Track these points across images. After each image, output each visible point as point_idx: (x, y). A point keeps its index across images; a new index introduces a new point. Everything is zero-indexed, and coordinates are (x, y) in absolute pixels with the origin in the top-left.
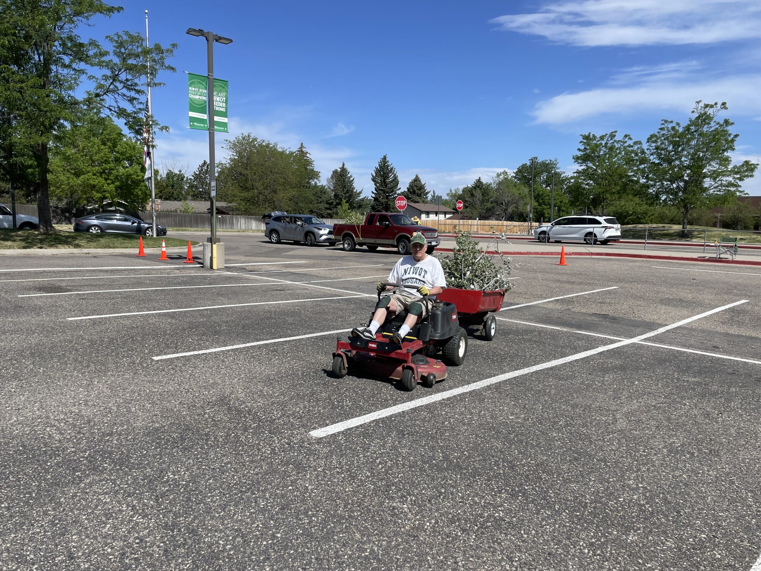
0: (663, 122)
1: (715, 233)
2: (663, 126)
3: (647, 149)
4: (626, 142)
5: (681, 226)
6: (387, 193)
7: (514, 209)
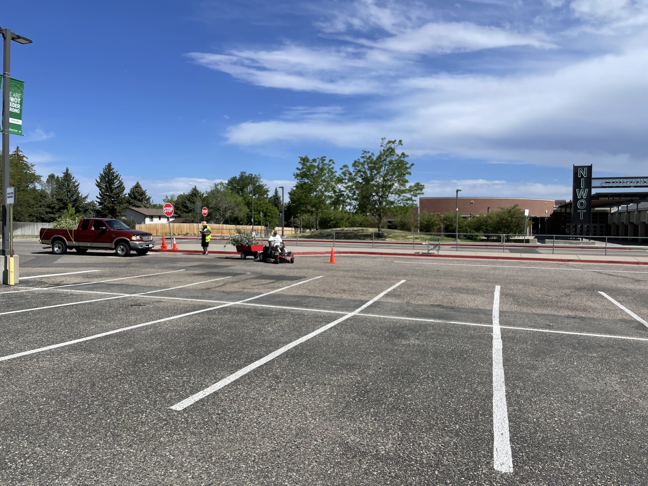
0: (363, 152)
1: (397, 234)
2: (363, 155)
3: (354, 171)
4: (331, 165)
5: (377, 229)
6: (113, 198)
7: (231, 214)
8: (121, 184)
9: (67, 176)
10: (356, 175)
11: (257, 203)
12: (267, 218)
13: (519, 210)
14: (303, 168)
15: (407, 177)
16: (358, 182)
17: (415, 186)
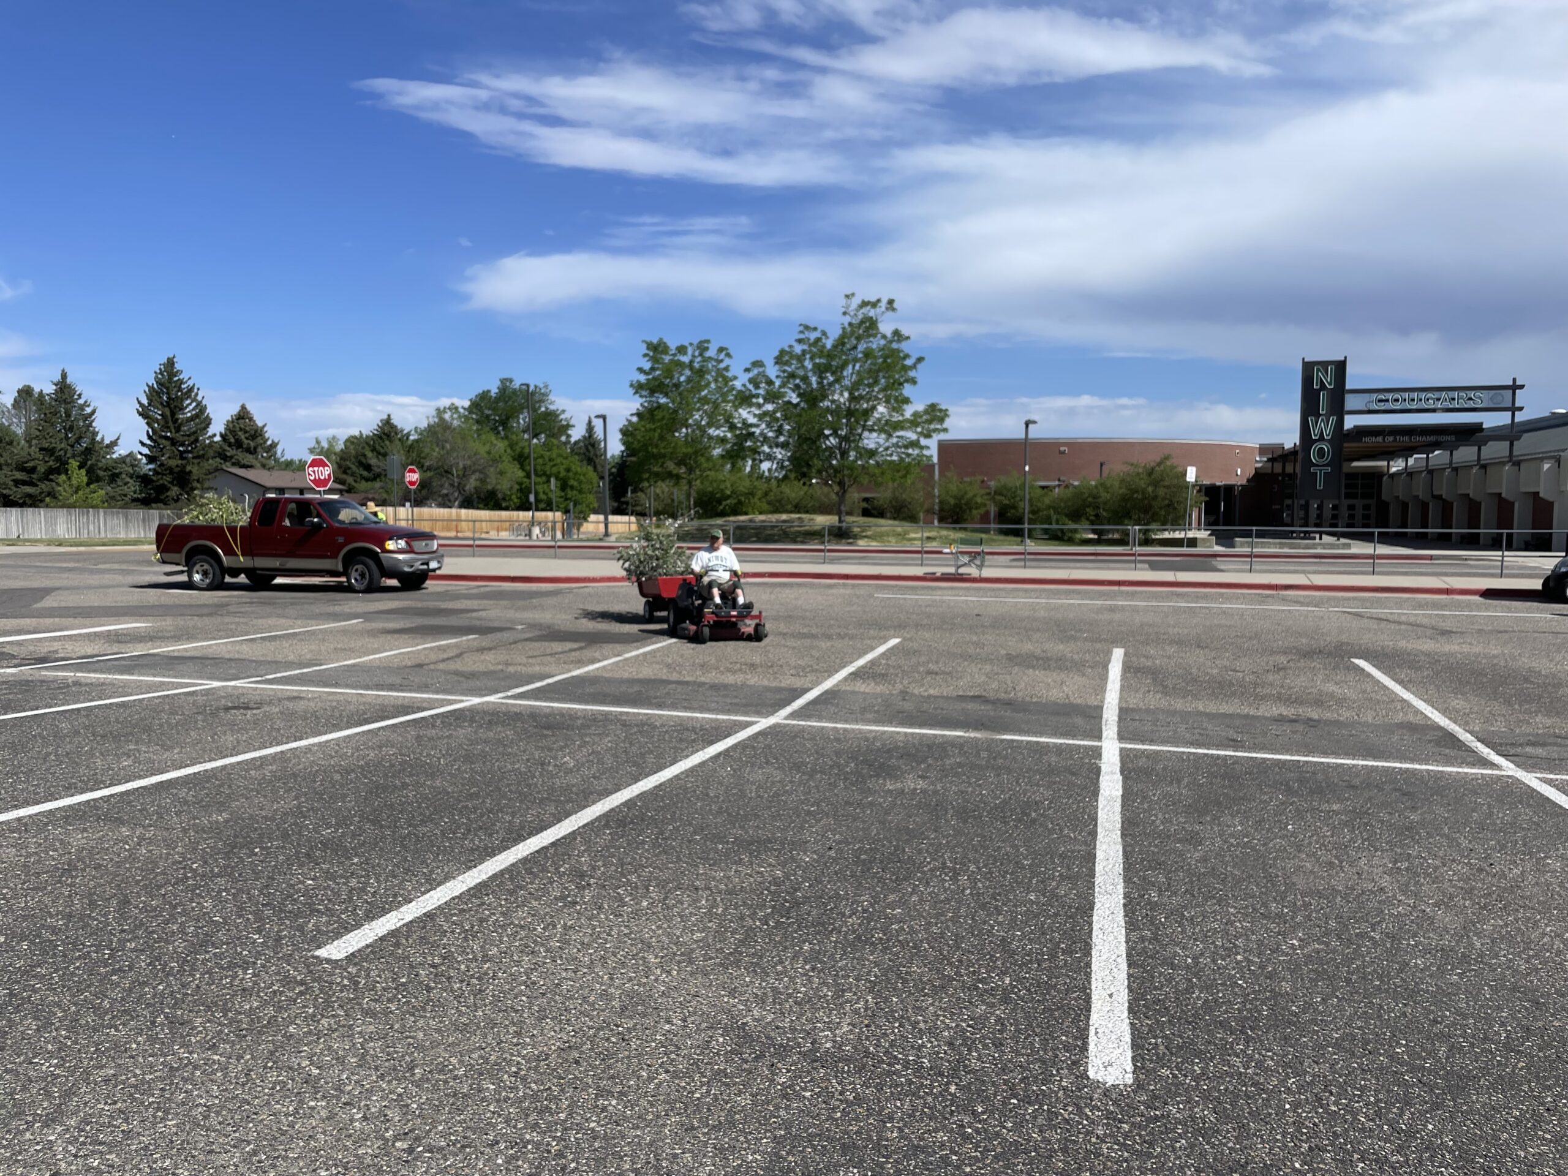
0: (801, 328)
1: (884, 529)
2: (802, 336)
3: (777, 377)
4: (722, 361)
5: (836, 518)
6: (183, 445)
7: (478, 484)
8: (201, 409)
9: (64, 389)
10: (783, 385)
11: (542, 457)
12: (570, 493)
13: (1173, 467)
14: (653, 369)
15: (907, 390)
16: (789, 403)
17: (926, 412)
